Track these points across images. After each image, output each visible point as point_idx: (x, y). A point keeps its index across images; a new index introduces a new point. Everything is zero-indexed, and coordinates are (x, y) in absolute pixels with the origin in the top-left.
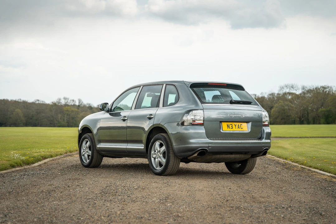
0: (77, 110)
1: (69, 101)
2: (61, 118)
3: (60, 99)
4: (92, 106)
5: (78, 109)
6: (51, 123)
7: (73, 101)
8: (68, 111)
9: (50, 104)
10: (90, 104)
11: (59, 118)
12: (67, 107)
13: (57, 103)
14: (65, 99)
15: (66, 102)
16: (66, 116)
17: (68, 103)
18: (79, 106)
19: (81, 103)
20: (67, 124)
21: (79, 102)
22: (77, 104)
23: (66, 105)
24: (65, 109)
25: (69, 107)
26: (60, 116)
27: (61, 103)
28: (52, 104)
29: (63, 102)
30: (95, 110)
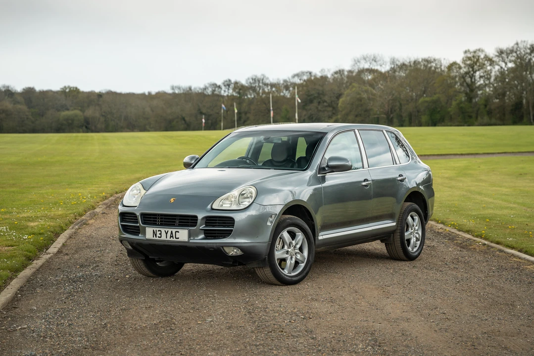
30: (19, 98)
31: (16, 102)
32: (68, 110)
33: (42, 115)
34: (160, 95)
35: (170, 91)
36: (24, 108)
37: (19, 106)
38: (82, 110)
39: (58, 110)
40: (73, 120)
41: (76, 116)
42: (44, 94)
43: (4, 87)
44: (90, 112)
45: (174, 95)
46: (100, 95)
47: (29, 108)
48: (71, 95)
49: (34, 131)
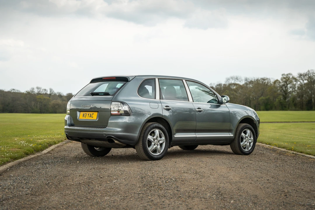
0: (48, 98)
1: (41, 91)
2: (34, 105)
3: (33, 89)
4: (62, 95)
5: (50, 97)
6: (25, 110)
7: (45, 90)
8: (40, 99)
9: (24, 93)
10: (60, 93)
11: (33, 104)
12: (39, 96)
13: (31, 92)
14: (38, 88)
15: (39, 91)
16: (39, 103)
17: (40, 92)
18: (50, 94)
19: (52, 92)
20: (40, 110)
21: (51, 91)
22: (49, 93)
23: (39, 94)
24: (38, 97)
25: (41, 96)
26: (33, 103)
27: (34, 92)
28: (26, 93)
29: (36, 91)
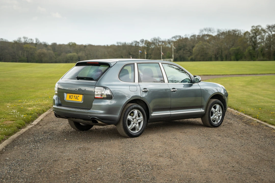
0: (34, 47)
1: (28, 40)
2: (21, 54)
3: (20, 38)
4: (47, 45)
5: (36, 46)
6: (13, 58)
7: (31, 39)
8: (27, 48)
9: (12, 42)
10: (45, 43)
11: (20, 53)
12: (26, 45)
13: (18, 42)
14: (24, 38)
15: (25, 40)
16: (25, 52)
17: (27, 42)
18: (36, 44)
19: (38, 41)
20: (27, 59)
21: (36, 41)
22: (35, 42)
23: (25, 43)
24: (25, 46)
25: (28, 45)
26: (20, 52)
27: (21, 41)
28: (14, 42)
29: (23, 40)
30: (50, 48)
31: (48, 49)
32: (71, 53)
33: (59, 55)
34: (113, 46)
35: (116, 45)
36: (51, 52)
37: (49, 51)
38: (77, 53)
39: (67, 53)
40: (73, 57)
41: (74, 55)
42: (60, 45)
43: (43, 42)
44: (80, 54)
45: (118, 46)
46: (85, 46)
47: (54, 52)
48: (73, 46)
49: (56, 62)
